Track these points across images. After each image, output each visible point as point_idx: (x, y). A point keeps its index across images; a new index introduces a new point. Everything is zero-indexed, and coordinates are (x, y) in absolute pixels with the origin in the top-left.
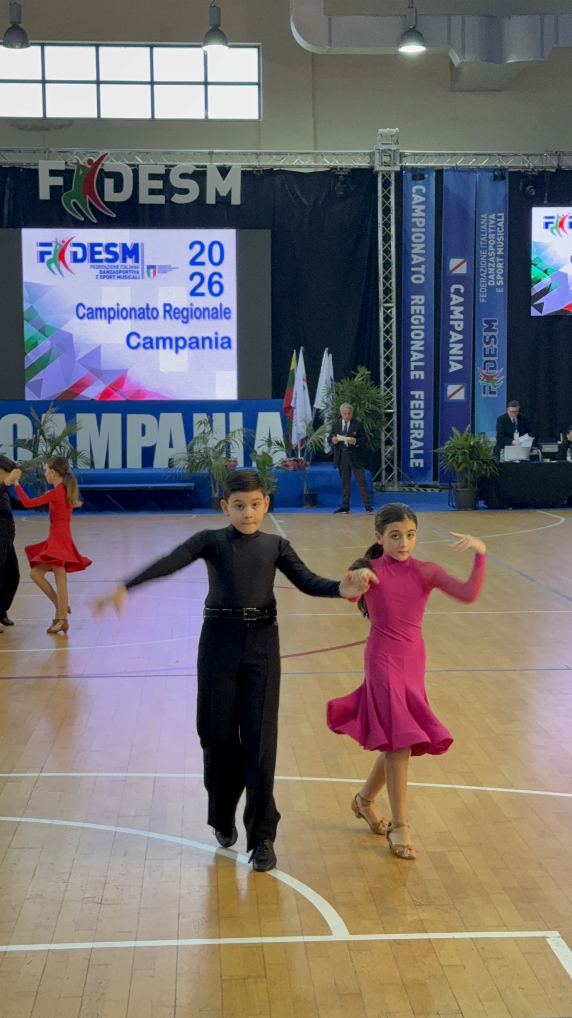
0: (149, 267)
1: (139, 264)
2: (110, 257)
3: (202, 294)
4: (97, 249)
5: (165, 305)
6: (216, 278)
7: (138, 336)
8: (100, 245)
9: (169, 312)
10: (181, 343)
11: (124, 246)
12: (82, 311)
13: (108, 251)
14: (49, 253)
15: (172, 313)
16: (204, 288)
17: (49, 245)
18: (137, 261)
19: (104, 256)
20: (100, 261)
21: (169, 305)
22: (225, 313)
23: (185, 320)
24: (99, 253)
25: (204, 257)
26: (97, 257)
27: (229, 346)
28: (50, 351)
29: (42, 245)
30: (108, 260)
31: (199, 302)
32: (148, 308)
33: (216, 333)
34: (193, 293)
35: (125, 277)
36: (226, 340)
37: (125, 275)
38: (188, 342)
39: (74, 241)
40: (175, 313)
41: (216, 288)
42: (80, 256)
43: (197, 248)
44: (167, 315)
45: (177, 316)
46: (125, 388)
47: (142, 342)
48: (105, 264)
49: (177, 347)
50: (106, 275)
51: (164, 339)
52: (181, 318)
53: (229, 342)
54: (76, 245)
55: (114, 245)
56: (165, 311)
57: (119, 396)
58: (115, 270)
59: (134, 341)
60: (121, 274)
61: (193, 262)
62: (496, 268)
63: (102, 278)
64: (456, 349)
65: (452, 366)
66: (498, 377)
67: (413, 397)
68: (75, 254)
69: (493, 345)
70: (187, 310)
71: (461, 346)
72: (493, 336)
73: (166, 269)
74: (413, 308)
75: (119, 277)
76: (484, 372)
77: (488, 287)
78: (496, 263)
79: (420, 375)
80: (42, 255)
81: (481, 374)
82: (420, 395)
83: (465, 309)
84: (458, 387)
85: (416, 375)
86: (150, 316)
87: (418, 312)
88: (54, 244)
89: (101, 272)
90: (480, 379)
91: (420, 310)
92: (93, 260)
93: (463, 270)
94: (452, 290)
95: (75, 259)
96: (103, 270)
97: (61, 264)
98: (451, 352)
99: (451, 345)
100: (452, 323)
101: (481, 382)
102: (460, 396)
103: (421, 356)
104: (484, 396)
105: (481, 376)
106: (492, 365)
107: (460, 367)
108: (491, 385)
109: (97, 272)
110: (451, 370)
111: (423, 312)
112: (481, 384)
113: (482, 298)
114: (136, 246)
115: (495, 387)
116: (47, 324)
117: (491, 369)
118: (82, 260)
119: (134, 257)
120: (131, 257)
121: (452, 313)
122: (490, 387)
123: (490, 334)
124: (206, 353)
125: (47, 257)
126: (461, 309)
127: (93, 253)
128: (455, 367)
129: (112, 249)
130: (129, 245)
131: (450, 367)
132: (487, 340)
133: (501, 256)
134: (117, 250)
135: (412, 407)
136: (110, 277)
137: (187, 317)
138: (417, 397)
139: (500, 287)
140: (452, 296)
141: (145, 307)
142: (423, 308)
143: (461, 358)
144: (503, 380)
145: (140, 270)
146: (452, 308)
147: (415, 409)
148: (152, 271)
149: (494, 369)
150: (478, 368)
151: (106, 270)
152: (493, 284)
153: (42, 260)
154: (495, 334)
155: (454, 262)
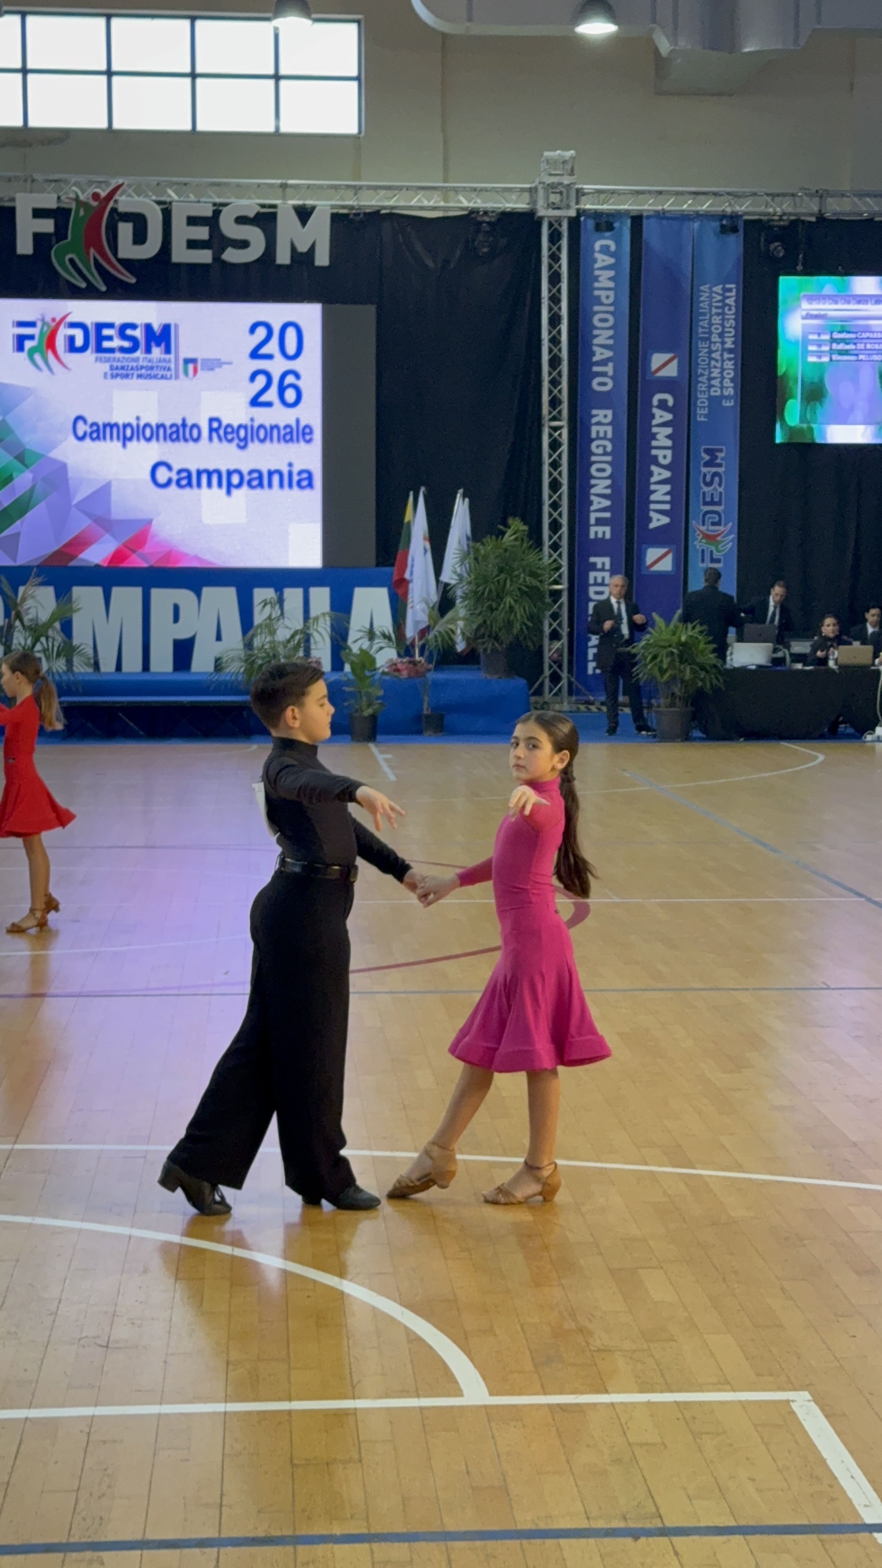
0: (187, 361)
1: (172, 356)
2: (126, 344)
3: (269, 404)
4: (106, 332)
5: (211, 420)
6: (290, 379)
7: (169, 467)
8: (110, 326)
9: (217, 430)
10: (235, 479)
11: (148, 328)
12: (82, 428)
13: (123, 335)
14: (31, 337)
15: (222, 432)
16: (272, 395)
17: (32, 324)
18: (168, 351)
19: (116, 343)
20: (111, 350)
21: (218, 420)
22: (304, 434)
23: (242, 444)
24: (110, 338)
25: (272, 347)
26: (106, 344)
27: (310, 485)
28: (32, 490)
29: (21, 324)
30: (122, 350)
31: (264, 417)
32: (184, 425)
33: (290, 465)
34: (255, 402)
35: (150, 377)
36: (305, 475)
37: (149, 373)
38: (247, 478)
39: (70, 319)
40: (226, 433)
41: (290, 395)
42: (79, 342)
43: (261, 332)
44: (214, 435)
45: (230, 437)
46: (147, 549)
47: (175, 477)
48: (118, 355)
49: (230, 485)
50: (120, 373)
51: (209, 474)
52: (236, 441)
53: (310, 478)
54: (73, 325)
55: (133, 326)
56: (211, 430)
57: (138, 561)
58: (135, 364)
59: (163, 475)
60: (143, 371)
61: (255, 354)
62: (723, 370)
63: (113, 377)
64: (660, 494)
65: (654, 520)
66: (724, 537)
67: (593, 567)
68: (72, 339)
69: (717, 487)
70: (245, 427)
71: (667, 488)
72: (715, 474)
73: (213, 365)
74: (594, 429)
75: (140, 376)
76: (703, 528)
77: (710, 398)
78: (723, 361)
79: (604, 533)
80: (20, 342)
81: (698, 532)
82: (603, 564)
83: (674, 430)
84: (663, 551)
85: (598, 532)
86: (188, 435)
87: (602, 435)
88: (39, 324)
89: (112, 368)
90: (696, 539)
91: (606, 432)
92: (99, 349)
93: (672, 371)
94: (655, 402)
95: (72, 347)
96: (115, 364)
97: (50, 356)
98: (653, 497)
99: (653, 487)
100: (654, 452)
101: (698, 544)
102: (666, 565)
103: (607, 503)
104: (701, 565)
105: (699, 535)
106: (714, 518)
107: (665, 520)
108: (713, 548)
109: (106, 367)
110: (652, 525)
111: (610, 435)
112: (698, 547)
113: (701, 413)
114: (166, 328)
115: (718, 551)
116: (28, 447)
117: (713, 524)
118: (83, 349)
119: (163, 345)
120: (158, 345)
121: (654, 437)
122: (712, 552)
123: (714, 470)
124: (275, 495)
125: (28, 344)
126: (669, 431)
127: (100, 338)
128: (658, 521)
129: (129, 332)
130: (156, 327)
131: (650, 520)
132: (708, 479)
133: (730, 351)
134: (138, 333)
135: (591, 581)
136: (127, 376)
137: (245, 438)
138: (599, 566)
139: (728, 398)
140: (655, 411)
141: (179, 422)
142: (609, 429)
143: (667, 507)
144: (732, 541)
145: (173, 366)
146: (654, 430)
147: (596, 584)
148: (191, 367)
149: (718, 524)
150: (693, 523)
151: (119, 364)
152: (718, 394)
153: (20, 347)
154: (721, 470)
155: (657, 359)
